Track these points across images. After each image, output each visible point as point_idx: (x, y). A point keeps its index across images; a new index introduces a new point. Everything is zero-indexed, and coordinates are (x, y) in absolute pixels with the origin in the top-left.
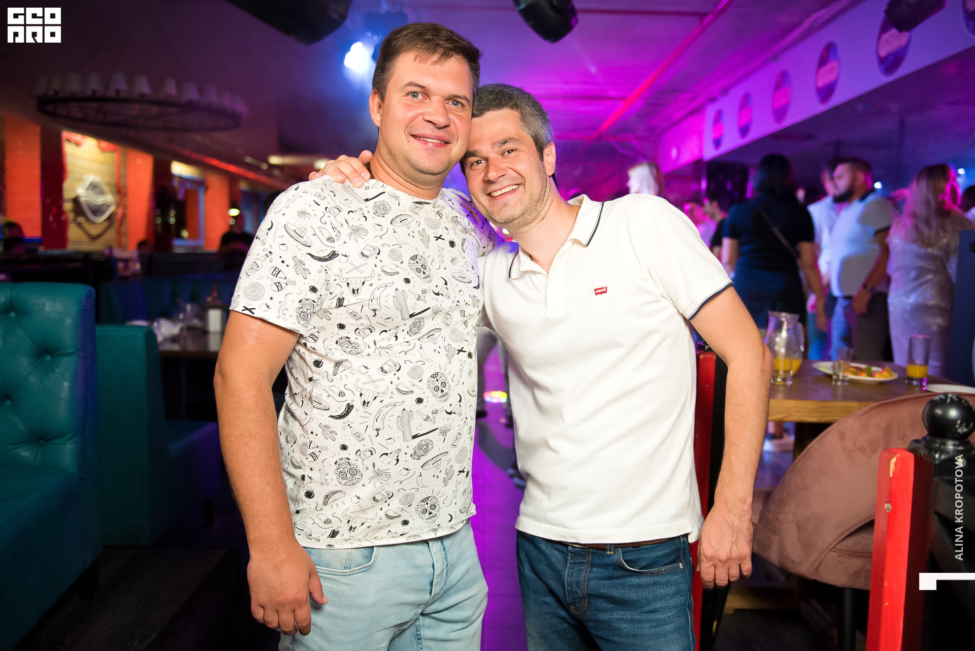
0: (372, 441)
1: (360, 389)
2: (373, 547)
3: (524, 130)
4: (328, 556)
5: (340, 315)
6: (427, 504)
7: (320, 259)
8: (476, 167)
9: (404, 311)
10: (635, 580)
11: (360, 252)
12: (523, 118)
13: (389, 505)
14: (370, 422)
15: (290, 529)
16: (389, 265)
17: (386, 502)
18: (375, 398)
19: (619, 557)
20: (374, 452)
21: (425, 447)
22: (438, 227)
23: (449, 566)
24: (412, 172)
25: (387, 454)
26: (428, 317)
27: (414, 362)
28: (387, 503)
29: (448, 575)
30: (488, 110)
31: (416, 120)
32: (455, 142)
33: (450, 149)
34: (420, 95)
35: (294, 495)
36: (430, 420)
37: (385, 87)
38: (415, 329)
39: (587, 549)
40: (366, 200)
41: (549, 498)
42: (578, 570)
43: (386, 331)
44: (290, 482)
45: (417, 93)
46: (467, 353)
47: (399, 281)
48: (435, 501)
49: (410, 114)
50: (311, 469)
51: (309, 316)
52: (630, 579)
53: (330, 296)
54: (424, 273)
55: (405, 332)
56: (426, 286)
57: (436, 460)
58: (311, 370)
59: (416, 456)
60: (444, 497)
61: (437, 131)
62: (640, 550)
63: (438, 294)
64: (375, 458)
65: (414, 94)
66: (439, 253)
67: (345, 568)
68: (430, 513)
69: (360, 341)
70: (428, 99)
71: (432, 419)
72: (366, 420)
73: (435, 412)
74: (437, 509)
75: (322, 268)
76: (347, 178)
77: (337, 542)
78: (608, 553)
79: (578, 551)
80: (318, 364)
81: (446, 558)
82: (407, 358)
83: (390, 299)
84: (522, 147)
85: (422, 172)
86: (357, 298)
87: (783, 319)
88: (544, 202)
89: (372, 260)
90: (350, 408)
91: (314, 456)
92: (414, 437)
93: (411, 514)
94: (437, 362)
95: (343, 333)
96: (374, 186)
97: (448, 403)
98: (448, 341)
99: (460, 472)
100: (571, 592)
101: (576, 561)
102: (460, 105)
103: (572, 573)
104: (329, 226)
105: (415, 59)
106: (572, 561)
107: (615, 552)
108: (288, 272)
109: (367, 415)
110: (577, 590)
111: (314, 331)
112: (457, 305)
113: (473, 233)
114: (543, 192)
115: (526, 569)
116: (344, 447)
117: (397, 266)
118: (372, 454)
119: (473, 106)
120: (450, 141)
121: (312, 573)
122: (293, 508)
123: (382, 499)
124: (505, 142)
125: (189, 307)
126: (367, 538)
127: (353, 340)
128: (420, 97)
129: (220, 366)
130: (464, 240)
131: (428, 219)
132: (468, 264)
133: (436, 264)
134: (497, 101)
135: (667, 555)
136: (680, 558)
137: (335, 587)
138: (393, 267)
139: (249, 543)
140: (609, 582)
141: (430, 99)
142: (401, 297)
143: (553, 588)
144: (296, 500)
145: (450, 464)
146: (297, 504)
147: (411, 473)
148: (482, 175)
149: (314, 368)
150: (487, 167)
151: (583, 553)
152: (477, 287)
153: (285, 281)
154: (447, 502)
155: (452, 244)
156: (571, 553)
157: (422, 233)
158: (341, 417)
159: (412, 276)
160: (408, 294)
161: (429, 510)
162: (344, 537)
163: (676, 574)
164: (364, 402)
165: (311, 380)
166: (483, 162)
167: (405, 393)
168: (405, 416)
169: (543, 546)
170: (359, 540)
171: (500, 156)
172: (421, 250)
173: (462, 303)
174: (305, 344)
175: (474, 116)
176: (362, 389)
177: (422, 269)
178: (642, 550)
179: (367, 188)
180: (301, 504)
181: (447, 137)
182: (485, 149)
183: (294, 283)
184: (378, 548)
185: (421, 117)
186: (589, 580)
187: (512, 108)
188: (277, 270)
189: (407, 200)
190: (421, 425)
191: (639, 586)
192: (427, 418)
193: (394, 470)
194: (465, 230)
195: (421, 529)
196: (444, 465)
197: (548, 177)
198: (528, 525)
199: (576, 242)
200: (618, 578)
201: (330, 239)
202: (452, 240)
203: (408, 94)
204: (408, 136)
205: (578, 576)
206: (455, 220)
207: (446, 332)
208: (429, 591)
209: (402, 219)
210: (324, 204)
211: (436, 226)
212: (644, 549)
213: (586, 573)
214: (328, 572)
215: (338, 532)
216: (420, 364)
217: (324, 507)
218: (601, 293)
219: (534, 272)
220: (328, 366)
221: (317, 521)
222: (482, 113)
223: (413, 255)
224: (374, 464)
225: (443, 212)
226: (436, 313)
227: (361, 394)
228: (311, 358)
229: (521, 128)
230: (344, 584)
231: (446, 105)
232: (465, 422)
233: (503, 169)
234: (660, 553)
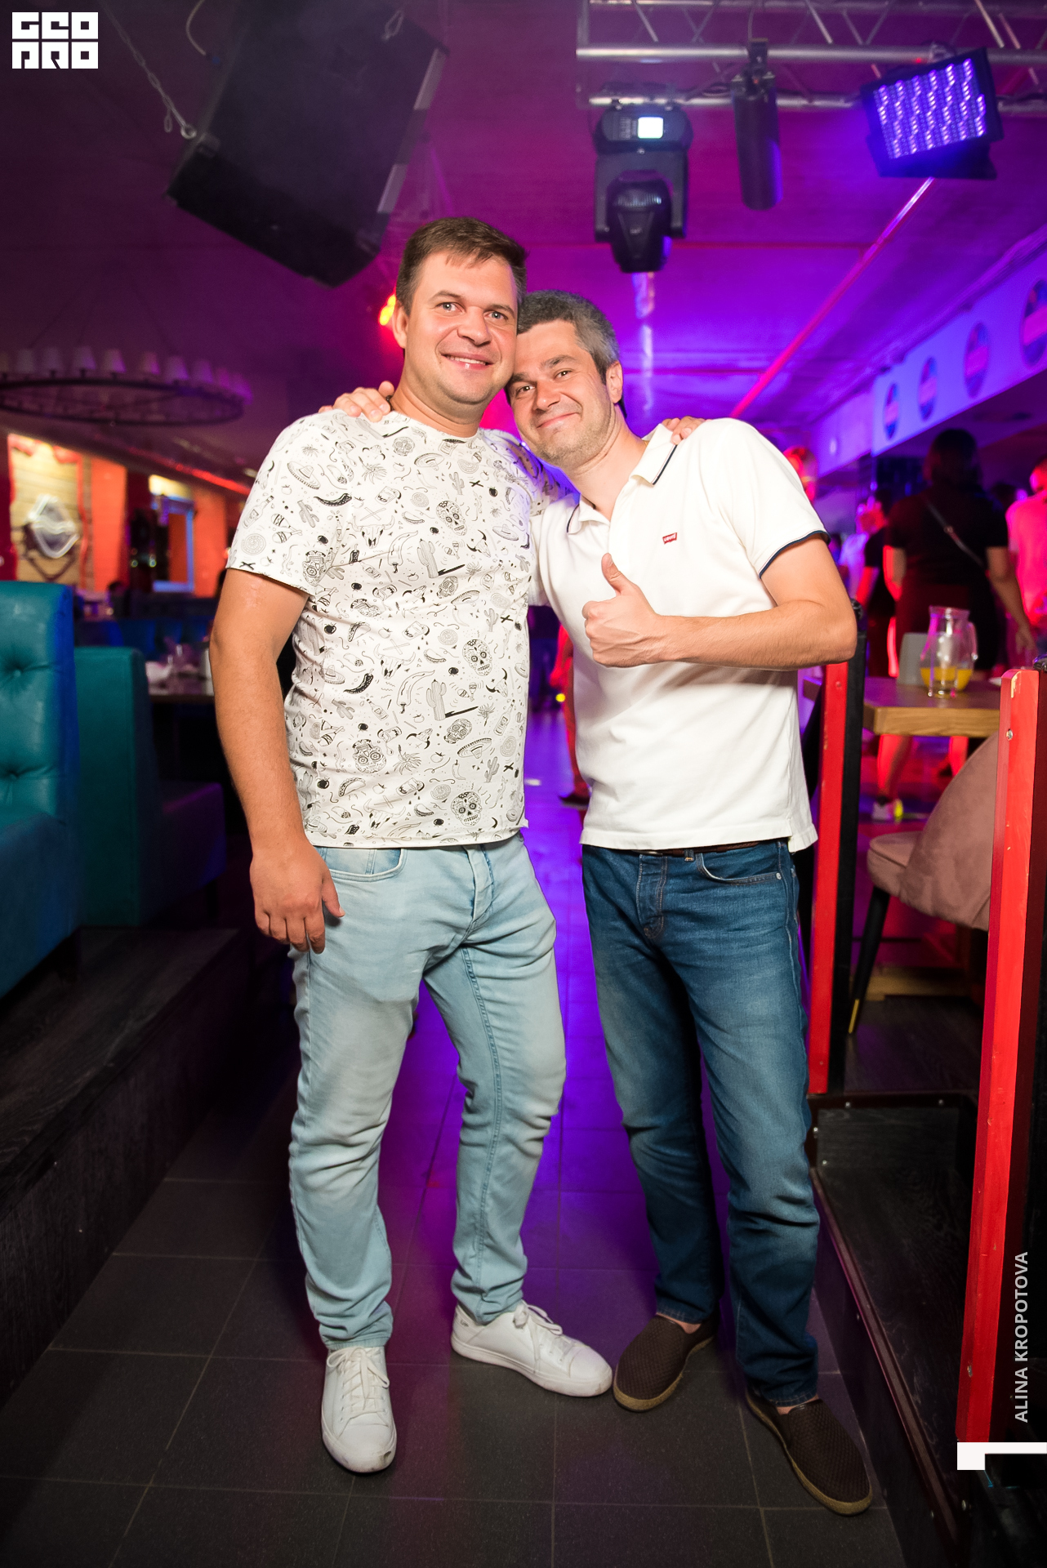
0: (396, 719)
1: (380, 656)
2: (399, 849)
3: (580, 346)
4: (346, 856)
5: (355, 573)
6: (466, 801)
7: (330, 503)
8: (523, 394)
9: (432, 566)
10: (721, 892)
11: (377, 495)
12: (580, 331)
13: (419, 798)
14: (394, 695)
15: (298, 825)
16: (413, 511)
17: (415, 794)
18: (399, 666)
19: (700, 863)
20: (399, 733)
21: (462, 728)
22: (475, 471)
23: (496, 884)
24: (446, 400)
25: (415, 735)
26: (462, 576)
27: (446, 625)
28: (417, 796)
29: (495, 896)
30: (536, 322)
31: (449, 336)
32: (498, 362)
33: (492, 372)
34: (453, 306)
35: (304, 787)
36: (467, 695)
37: (411, 298)
38: (447, 588)
39: (661, 856)
40: (386, 436)
41: (617, 799)
42: (652, 883)
43: (410, 592)
44: (300, 772)
45: (449, 303)
46: (513, 623)
47: (424, 531)
48: (476, 799)
49: (442, 329)
50: (325, 755)
51: (318, 572)
52: (715, 890)
53: (343, 550)
54: (456, 523)
55: (434, 593)
56: (458, 539)
57: (476, 746)
58: (323, 639)
59: (450, 738)
60: (487, 795)
61: (475, 349)
62: (726, 856)
63: (474, 550)
64: (401, 740)
65: (445, 305)
66: (476, 502)
67: (367, 872)
68: (469, 813)
69: (379, 603)
70: (463, 311)
71: (470, 695)
72: (388, 693)
73: (473, 687)
74: (477, 808)
75: (332, 515)
76: (363, 411)
77: (357, 840)
78: (687, 859)
79: (652, 860)
80: (329, 629)
81: (491, 874)
82: (437, 619)
83: (414, 551)
84: (579, 368)
85: (459, 400)
86: (375, 549)
87: (948, 617)
88: (608, 435)
89: (391, 505)
90: (368, 679)
91: (327, 738)
92: (449, 715)
93: (446, 812)
94: (476, 627)
95: (358, 594)
96: (396, 420)
97: (490, 677)
98: (490, 605)
99: (507, 767)
100: (644, 909)
101: (649, 873)
102: (502, 317)
103: (644, 886)
104: (339, 465)
105: (447, 262)
106: (644, 873)
107: (695, 859)
108: (293, 519)
109: (390, 687)
110: (651, 907)
111: (324, 594)
112: (500, 565)
113: (522, 483)
114: (606, 423)
115: (591, 890)
116: (363, 727)
117: (422, 513)
118: (397, 734)
119: (518, 320)
120: (492, 360)
121: (325, 879)
122: (303, 802)
123: (411, 791)
124: (557, 362)
125: (179, 649)
126: (392, 837)
127: (370, 601)
128: (453, 308)
129: (215, 634)
130: (509, 489)
131: (462, 463)
132: (513, 517)
133: (472, 514)
134: (547, 312)
135: (759, 862)
136: (778, 867)
137: (355, 895)
138: (418, 514)
139: (251, 838)
140: (690, 895)
141: (465, 311)
142: (427, 549)
143: (623, 908)
144: (307, 793)
145: (494, 755)
146: (308, 797)
147: (445, 759)
148: (531, 404)
149: (326, 635)
150: (536, 393)
151: (657, 862)
152: (527, 546)
153: (290, 530)
154: (491, 802)
155: (493, 492)
156: (643, 862)
157: (454, 477)
158: (358, 690)
159: (440, 525)
160: (436, 546)
161: (468, 809)
162: (364, 834)
163: (772, 885)
164: (386, 672)
165: (322, 650)
166: (531, 388)
167: (435, 661)
168: (436, 691)
169: (610, 858)
170: (383, 838)
171: (551, 380)
172: (452, 495)
173: (506, 564)
174: (315, 608)
175: (519, 332)
176: (383, 656)
177: (454, 519)
178: (729, 855)
179: (387, 422)
180: (313, 797)
181: (487, 356)
182: (533, 371)
183: (300, 532)
184: (406, 851)
185: (454, 333)
186: (665, 893)
187: (565, 319)
188: (279, 517)
189: (435, 437)
190: (456, 701)
191: (726, 898)
192: (464, 693)
193: (425, 755)
194: (511, 478)
195: (458, 831)
196: (486, 756)
197: (612, 405)
198: (593, 836)
199: (641, 480)
200: (700, 889)
201: (341, 479)
202: (492, 487)
203: (439, 305)
204: (440, 356)
205: (651, 890)
206: (498, 465)
207: (485, 596)
208: (471, 911)
209: (428, 459)
210: (333, 438)
211: (471, 469)
212: (731, 854)
213: (661, 886)
214: (347, 877)
215: (358, 827)
216: (453, 628)
217: (339, 798)
218: (670, 541)
219: (595, 523)
220: (342, 631)
221: (332, 814)
222: (529, 328)
223: (442, 501)
224: (400, 747)
225: (483, 454)
226: (473, 572)
227: (382, 662)
228: (321, 623)
229: (577, 344)
230: (365, 891)
231: (486, 318)
232: (512, 705)
233: (555, 395)
234: (751, 859)
